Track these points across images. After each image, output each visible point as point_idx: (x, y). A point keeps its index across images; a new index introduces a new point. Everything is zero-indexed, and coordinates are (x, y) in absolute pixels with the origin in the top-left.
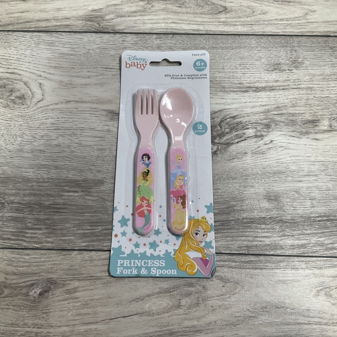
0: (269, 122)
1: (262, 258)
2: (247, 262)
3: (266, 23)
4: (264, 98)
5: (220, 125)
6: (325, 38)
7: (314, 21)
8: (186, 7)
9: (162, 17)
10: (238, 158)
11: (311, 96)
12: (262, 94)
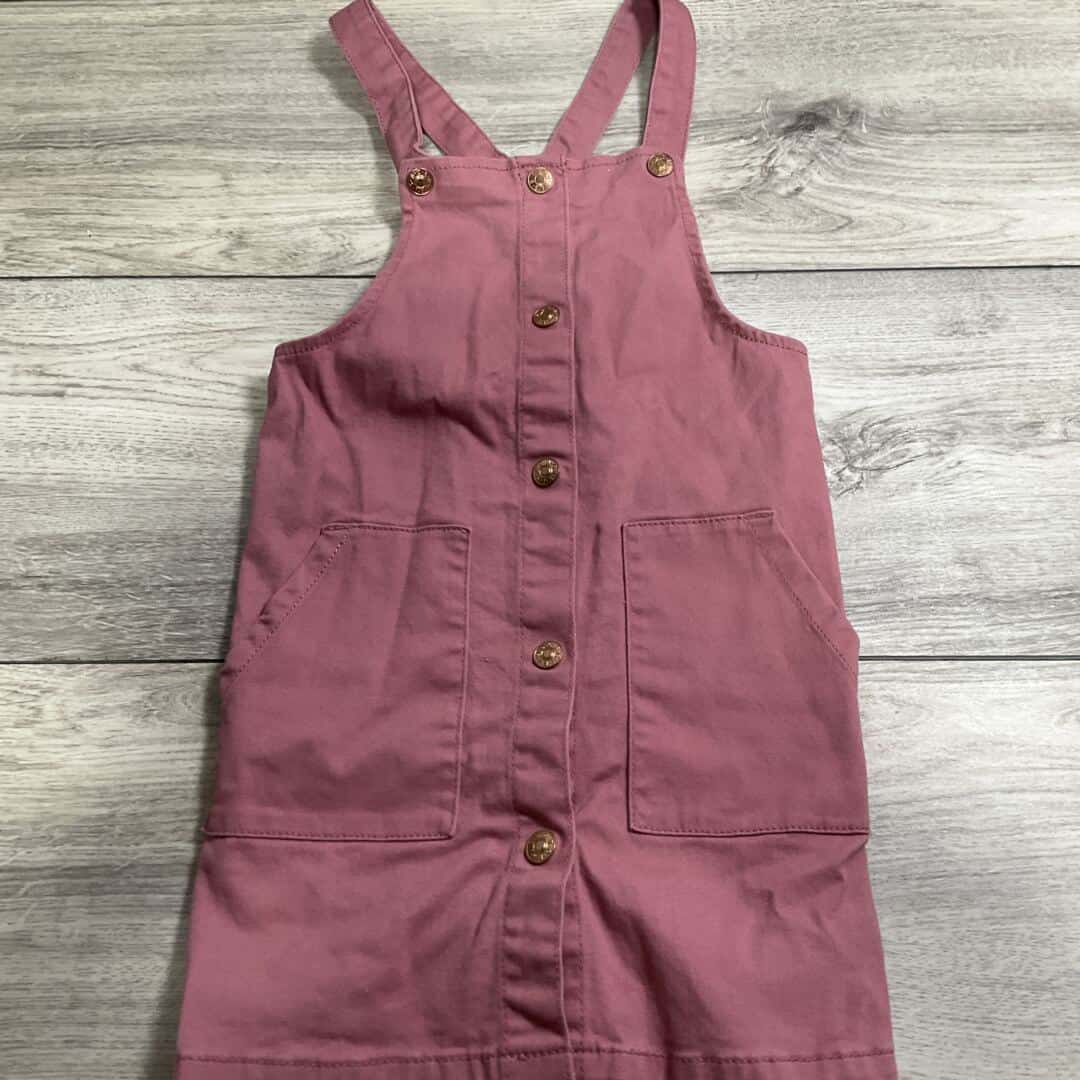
0: (952, 429)
1: (960, 663)
2: (935, 672)
3: (929, 245)
4: (939, 385)
5: (861, 435)
6: (1044, 272)
7: (1019, 238)
8: (773, 221)
9: (731, 240)
10: (900, 494)
11: (1027, 379)
12: (935, 378)
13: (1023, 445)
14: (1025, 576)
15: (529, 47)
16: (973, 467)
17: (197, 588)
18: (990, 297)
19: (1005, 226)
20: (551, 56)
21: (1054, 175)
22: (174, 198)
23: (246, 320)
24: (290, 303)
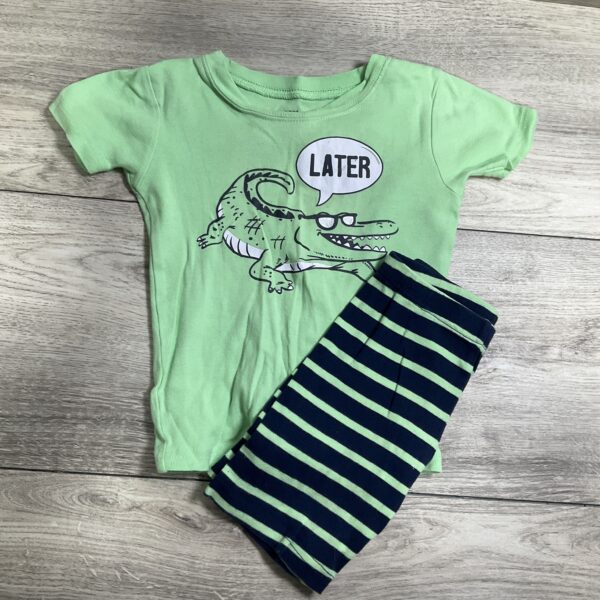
13: (533, 361)
14: (520, 449)
15: (258, 29)
16: (503, 373)
17: (18, 420)
18: (532, 256)
19: (549, 205)
20: (273, 38)
21: (588, 169)
22: (7, 127)
23: (55, 227)
24: (85, 217)
